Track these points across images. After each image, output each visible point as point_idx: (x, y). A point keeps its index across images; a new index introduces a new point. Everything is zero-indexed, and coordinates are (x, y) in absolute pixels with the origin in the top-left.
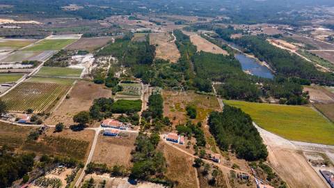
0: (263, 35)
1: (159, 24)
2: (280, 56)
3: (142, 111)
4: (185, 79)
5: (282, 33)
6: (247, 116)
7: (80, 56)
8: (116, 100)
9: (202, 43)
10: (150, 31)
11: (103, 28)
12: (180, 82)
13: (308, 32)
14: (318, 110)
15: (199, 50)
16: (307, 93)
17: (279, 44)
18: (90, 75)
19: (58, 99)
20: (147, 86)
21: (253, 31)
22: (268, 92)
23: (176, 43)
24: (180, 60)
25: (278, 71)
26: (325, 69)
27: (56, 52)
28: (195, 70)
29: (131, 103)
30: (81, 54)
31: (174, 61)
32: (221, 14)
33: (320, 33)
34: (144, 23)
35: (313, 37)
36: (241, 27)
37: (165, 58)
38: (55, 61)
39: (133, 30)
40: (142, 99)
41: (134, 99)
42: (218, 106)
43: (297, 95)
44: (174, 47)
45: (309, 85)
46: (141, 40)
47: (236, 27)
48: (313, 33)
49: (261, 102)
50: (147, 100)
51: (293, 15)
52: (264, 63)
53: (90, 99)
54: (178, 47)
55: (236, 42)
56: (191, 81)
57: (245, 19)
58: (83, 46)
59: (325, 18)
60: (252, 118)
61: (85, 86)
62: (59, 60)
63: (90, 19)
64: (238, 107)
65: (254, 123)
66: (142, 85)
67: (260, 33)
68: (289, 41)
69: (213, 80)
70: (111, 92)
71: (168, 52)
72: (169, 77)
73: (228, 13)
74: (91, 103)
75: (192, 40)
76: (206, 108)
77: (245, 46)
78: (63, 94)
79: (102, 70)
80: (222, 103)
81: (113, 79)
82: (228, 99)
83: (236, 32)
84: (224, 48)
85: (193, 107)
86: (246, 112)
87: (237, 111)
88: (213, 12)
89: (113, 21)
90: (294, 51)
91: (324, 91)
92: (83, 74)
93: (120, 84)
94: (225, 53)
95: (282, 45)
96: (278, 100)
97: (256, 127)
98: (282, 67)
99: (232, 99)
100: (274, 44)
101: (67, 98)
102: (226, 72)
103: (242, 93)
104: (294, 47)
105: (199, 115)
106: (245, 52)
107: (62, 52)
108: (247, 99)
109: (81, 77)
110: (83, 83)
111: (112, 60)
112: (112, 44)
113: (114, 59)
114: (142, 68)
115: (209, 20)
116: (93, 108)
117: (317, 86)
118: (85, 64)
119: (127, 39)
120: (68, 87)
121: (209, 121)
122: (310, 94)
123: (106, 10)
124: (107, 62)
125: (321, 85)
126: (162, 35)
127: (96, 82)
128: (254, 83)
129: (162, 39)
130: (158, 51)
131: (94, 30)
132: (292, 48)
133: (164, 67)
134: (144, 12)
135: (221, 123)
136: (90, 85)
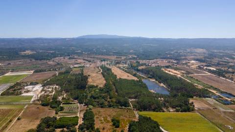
0: (158, 66)
1: (90, 61)
2: (172, 79)
3: (78, 125)
4: (110, 98)
5: (171, 65)
6: (156, 123)
7: (31, 86)
8: (58, 118)
9: (120, 73)
10: (84, 67)
11: (50, 66)
12: (106, 101)
13: (186, 64)
14: (201, 114)
15: (118, 77)
16: (192, 103)
17: (170, 71)
18: (38, 100)
19: (11, 121)
20: (83, 105)
21: (153, 64)
22: (167, 104)
23: (102, 73)
24: (105, 85)
25: (172, 89)
26: (200, 87)
27: (12, 84)
28: (117, 91)
29: (70, 119)
30: (32, 85)
31: (101, 86)
32: (131, 54)
33: (193, 64)
34: (79, 61)
35: (189, 66)
36: (144, 61)
37: (95, 84)
38: (11, 91)
39: (72, 67)
40: (78, 116)
41: (73, 116)
42: (135, 117)
43: (187, 105)
44: (101, 76)
45: (192, 97)
46: (77, 73)
47: (141, 62)
48: (189, 64)
49: (163, 111)
50: (82, 116)
51: (175, 54)
52: (162, 85)
53: (37, 119)
54: (104, 77)
55: (142, 71)
56: (114, 100)
57: (146, 57)
58: (33, 79)
59: (194, 55)
60: (159, 124)
61: (34, 109)
62: (15, 90)
63: (41, 60)
64: (148, 116)
65: (161, 128)
66: (79, 104)
67: (157, 65)
68: (176, 69)
69: (130, 98)
70: (54, 112)
71: (97, 80)
72: (98, 98)
73: (135, 53)
74: (38, 122)
75: (113, 71)
76: (126, 119)
77: (149, 74)
78: (15, 117)
79: (48, 96)
80: (137, 114)
81: (56, 102)
82: (141, 111)
83: (142, 65)
84: (135, 75)
85: (117, 119)
86: (154, 120)
87: (148, 119)
88: (126, 53)
89: (57, 61)
90: (179, 76)
91: (203, 101)
92: (33, 99)
93: (61, 105)
94: (136, 79)
95: (172, 72)
96: (174, 109)
97: (163, 130)
98: (174, 87)
99: (144, 110)
100: (167, 72)
101: (19, 119)
102: (138, 92)
103: (150, 106)
104: (179, 73)
105: (122, 125)
106: (149, 78)
107: (18, 84)
108: (154, 110)
109: (31, 102)
110: (33, 107)
111: (56, 88)
112: (56, 76)
113: (57, 87)
114: (78, 92)
115: (123, 58)
116: (39, 126)
117: (198, 98)
118: (35, 92)
119: (67, 72)
120: (20, 111)
121: (129, 128)
122: (194, 104)
123: (52, 54)
124: (52, 90)
125: (200, 97)
126: (93, 69)
127: (43, 105)
128: (157, 98)
129: (93, 72)
130: (90, 80)
131: (43, 67)
132: (178, 74)
133: (94, 91)
134: (79, 54)
135: (138, 130)
136: (38, 108)
